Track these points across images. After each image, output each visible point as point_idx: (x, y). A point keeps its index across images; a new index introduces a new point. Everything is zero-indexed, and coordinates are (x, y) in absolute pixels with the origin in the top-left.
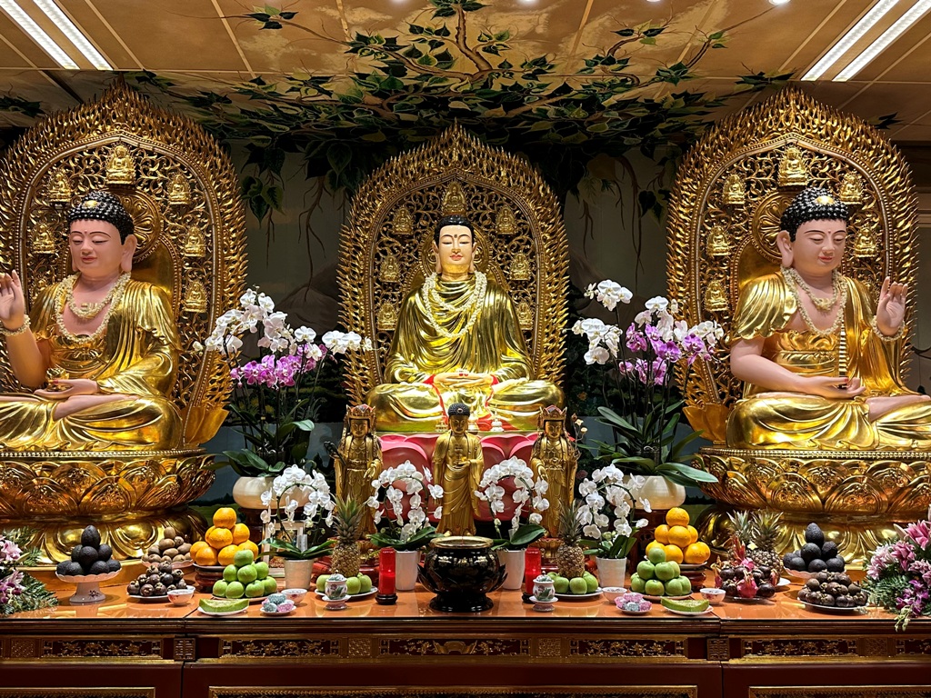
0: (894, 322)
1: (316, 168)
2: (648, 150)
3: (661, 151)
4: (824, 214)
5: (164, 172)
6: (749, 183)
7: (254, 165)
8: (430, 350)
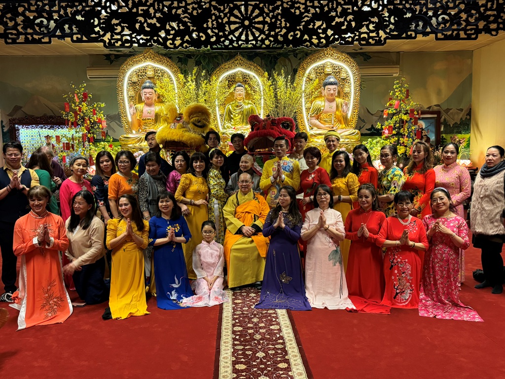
0: (345, 112)
1: (198, 63)
2: (296, 56)
3: (299, 56)
4: (331, 84)
5: (162, 73)
6: (317, 72)
7: (179, 63)
8: (234, 120)
